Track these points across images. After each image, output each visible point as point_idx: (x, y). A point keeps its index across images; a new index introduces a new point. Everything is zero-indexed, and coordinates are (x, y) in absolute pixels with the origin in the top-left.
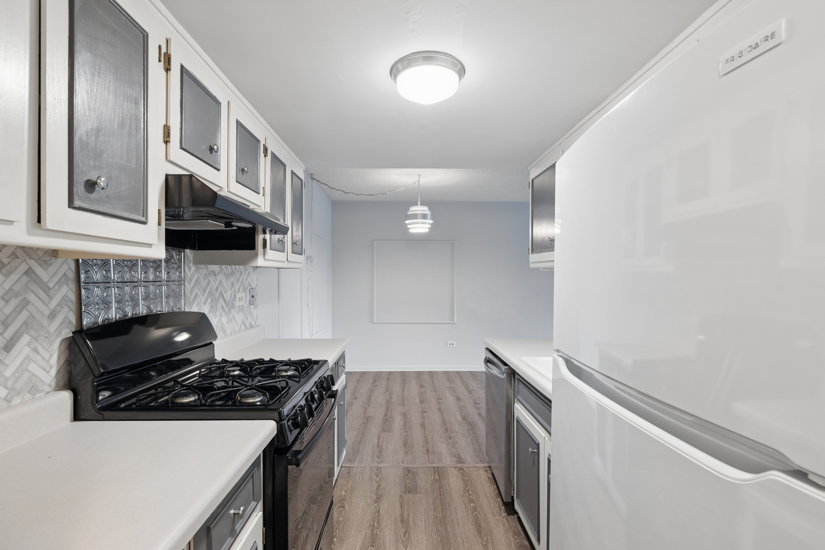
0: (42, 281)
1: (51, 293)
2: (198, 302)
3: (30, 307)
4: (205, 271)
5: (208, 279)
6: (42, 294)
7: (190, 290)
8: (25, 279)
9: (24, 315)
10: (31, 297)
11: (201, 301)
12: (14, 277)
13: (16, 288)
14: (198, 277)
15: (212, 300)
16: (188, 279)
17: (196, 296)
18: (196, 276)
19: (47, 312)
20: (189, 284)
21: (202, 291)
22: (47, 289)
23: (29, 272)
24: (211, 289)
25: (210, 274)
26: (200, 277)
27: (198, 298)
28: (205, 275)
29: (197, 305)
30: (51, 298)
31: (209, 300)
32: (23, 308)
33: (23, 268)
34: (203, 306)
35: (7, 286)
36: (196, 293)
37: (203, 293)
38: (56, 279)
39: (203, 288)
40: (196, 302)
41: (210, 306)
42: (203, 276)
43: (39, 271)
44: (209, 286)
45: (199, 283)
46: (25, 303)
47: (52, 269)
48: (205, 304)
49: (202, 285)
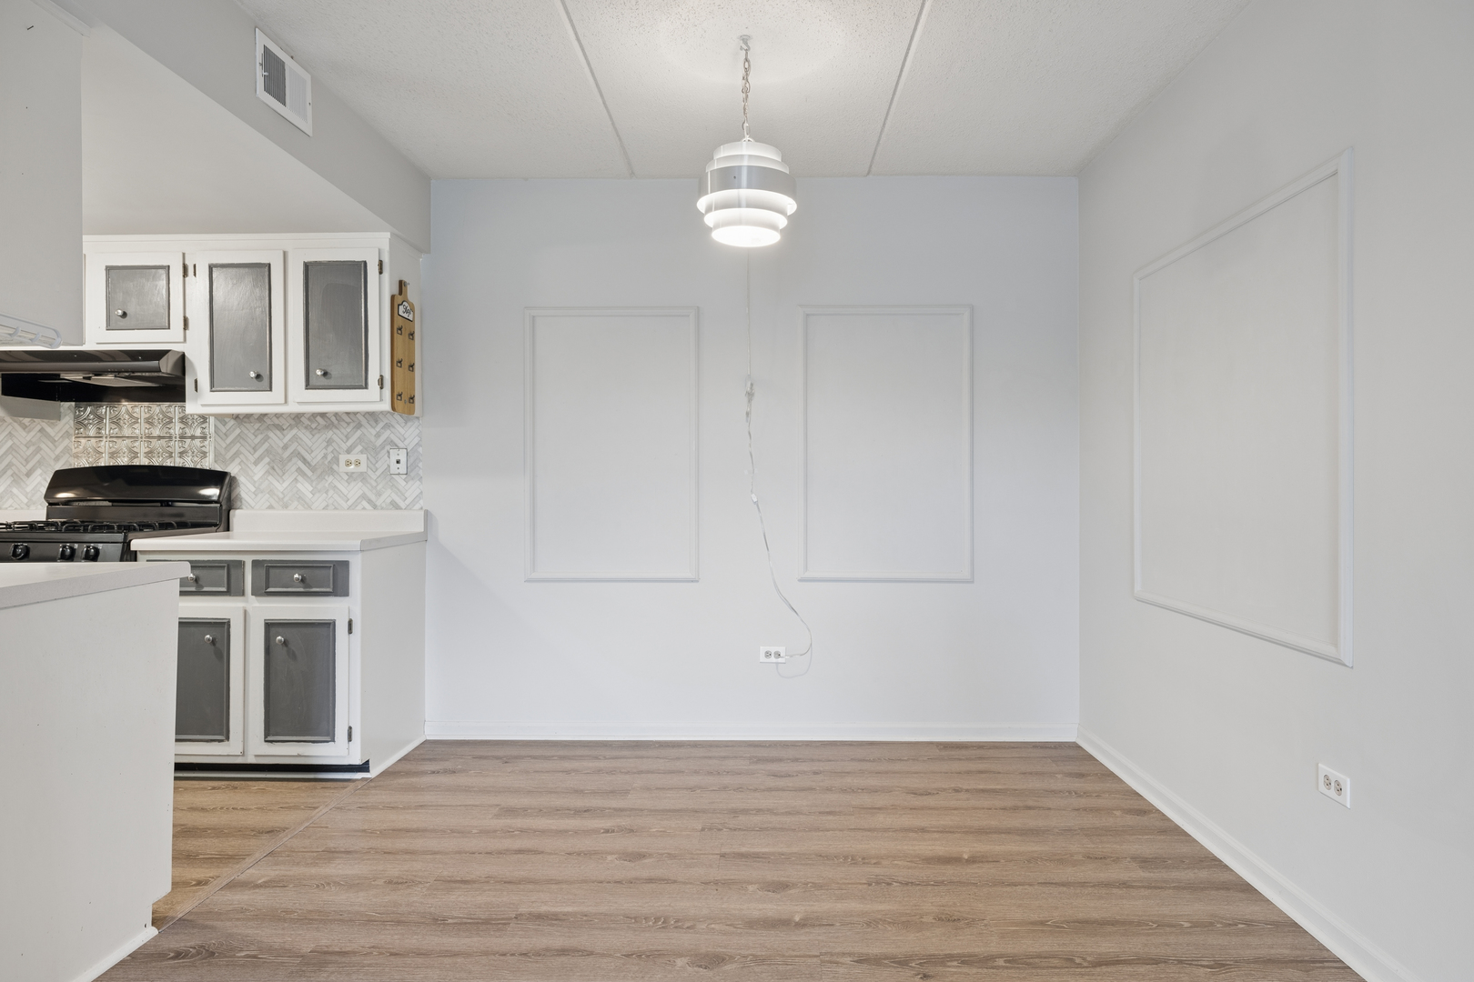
0: (50, 436)
1: (57, 444)
2: (242, 460)
3: (42, 452)
5: (263, 435)
6: (50, 445)
8: (39, 434)
9: (38, 457)
10: (43, 446)
11: (248, 459)
12: (32, 434)
13: (34, 440)
14: (241, 432)
15: (272, 461)
17: (237, 454)
18: (237, 431)
19: (53, 456)
21: (250, 449)
22: (53, 441)
23: (42, 430)
24: (270, 446)
25: (267, 429)
26: (248, 431)
27: (241, 456)
28: (258, 430)
30: (56, 447)
31: (266, 460)
32: (38, 452)
33: (38, 428)
34: (251, 466)
35: (28, 438)
36: (238, 451)
37: (251, 451)
38: (60, 435)
40: (238, 460)
41: (267, 467)
42: (252, 431)
43: (49, 429)
44: (266, 443)
45: (244, 439)
46: (39, 450)
47: (57, 428)
48: (256, 463)
49: (249, 441)
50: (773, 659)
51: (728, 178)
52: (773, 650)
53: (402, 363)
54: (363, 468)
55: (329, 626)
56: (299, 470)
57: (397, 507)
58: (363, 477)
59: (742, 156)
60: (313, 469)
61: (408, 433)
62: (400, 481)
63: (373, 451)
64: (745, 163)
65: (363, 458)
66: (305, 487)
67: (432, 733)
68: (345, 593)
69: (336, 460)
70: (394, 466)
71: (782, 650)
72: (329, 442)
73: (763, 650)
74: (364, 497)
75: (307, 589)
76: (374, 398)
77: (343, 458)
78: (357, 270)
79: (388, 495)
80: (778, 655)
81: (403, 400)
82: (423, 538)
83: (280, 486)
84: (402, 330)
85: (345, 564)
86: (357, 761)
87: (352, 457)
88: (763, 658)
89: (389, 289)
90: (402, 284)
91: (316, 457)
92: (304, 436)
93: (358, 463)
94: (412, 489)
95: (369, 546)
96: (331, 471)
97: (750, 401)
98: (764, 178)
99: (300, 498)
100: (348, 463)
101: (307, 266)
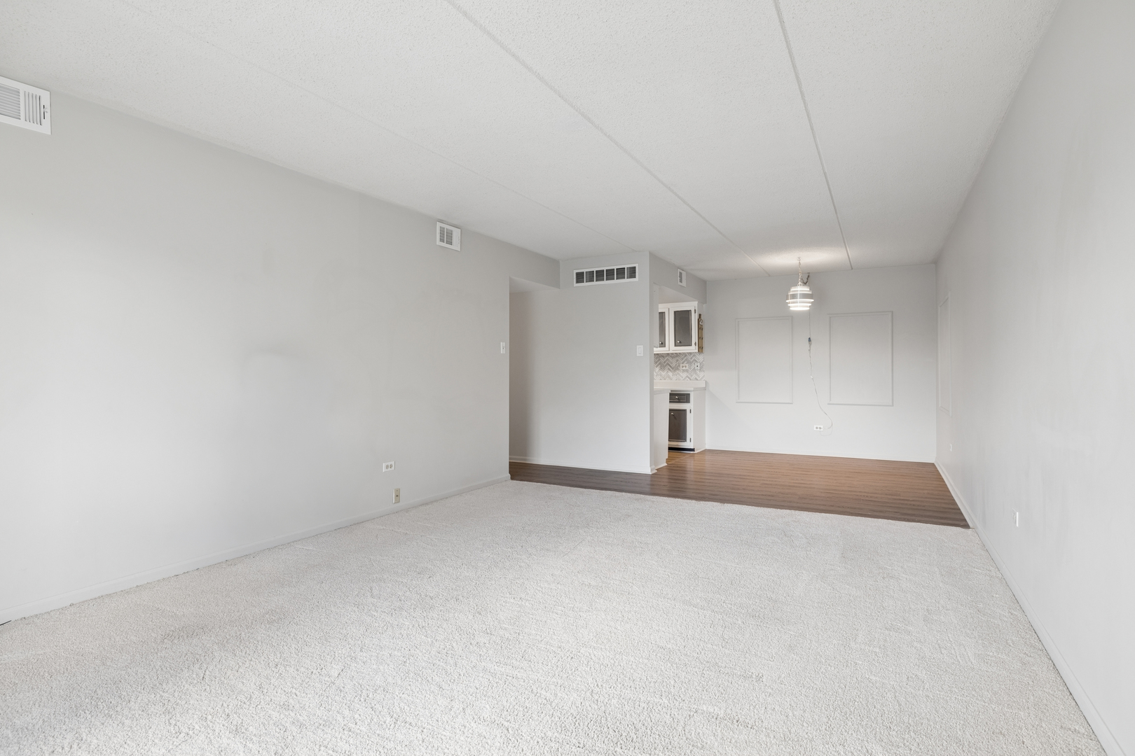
50: (818, 429)
51: (794, 296)
52: (819, 426)
53: (700, 338)
54: (687, 368)
55: (685, 411)
56: (669, 369)
57: (697, 380)
58: (687, 371)
59: (797, 291)
60: (673, 369)
61: (700, 358)
62: (698, 372)
63: (689, 363)
64: (799, 292)
65: (687, 365)
66: (670, 374)
67: (708, 447)
68: (689, 402)
69: (679, 366)
70: (696, 367)
71: (822, 427)
72: (677, 361)
73: (815, 426)
74: (687, 376)
75: (679, 401)
76: (693, 349)
77: (681, 365)
78: (688, 312)
79: (694, 376)
80: (820, 428)
81: (701, 348)
82: (705, 389)
83: (664, 373)
84: (700, 328)
85: (689, 394)
86: (692, 448)
87: (684, 365)
88: (815, 429)
89: (697, 317)
90: (700, 315)
91: (673, 365)
92: (670, 359)
93: (686, 367)
94: (701, 374)
95: (696, 389)
96: (678, 369)
97: (810, 344)
98: (805, 296)
99: (669, 377)
100: (683, 367)
101: (675, 312)
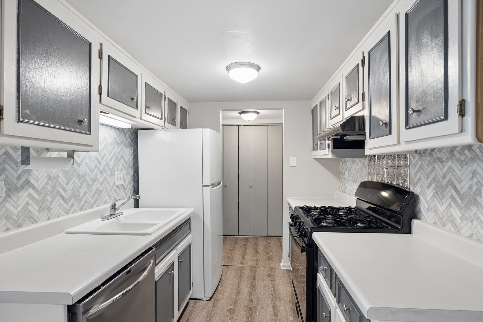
2: (422, 185)
4: (429, 158)
5: (432, 166)
7: (414, 174)
11: (424, 184)
14: (422, 164)
15: (437, 186)
16: (413, 165)
17: (420, 179)
18: (420, 163)
20: (414, 169)
21: (425, 176)
24: (436, 175)
25: (434, 161)
26: (424, 163)
27: (421, 181)
28: (429, 162)
29: (420, 187)
31: (433, 186)
34: (426, 189)
36: (420, 177)
37: (426, 178)
39: (427, 174)
40: (419, 184)
41: (434, 191)
42: (427, 163)
44: (434, 172)
45: (423, 169)
48: (428, 187)
49: (425, 170)
56: (452, 197)
60: (462, 198)
66: (456, 213)
69: (479, 192)
72: (474, 174)
83: (441, 208)
91: (464, 187)
92: (456, 167)
96: (476, 202)
99: (453, 222)
